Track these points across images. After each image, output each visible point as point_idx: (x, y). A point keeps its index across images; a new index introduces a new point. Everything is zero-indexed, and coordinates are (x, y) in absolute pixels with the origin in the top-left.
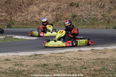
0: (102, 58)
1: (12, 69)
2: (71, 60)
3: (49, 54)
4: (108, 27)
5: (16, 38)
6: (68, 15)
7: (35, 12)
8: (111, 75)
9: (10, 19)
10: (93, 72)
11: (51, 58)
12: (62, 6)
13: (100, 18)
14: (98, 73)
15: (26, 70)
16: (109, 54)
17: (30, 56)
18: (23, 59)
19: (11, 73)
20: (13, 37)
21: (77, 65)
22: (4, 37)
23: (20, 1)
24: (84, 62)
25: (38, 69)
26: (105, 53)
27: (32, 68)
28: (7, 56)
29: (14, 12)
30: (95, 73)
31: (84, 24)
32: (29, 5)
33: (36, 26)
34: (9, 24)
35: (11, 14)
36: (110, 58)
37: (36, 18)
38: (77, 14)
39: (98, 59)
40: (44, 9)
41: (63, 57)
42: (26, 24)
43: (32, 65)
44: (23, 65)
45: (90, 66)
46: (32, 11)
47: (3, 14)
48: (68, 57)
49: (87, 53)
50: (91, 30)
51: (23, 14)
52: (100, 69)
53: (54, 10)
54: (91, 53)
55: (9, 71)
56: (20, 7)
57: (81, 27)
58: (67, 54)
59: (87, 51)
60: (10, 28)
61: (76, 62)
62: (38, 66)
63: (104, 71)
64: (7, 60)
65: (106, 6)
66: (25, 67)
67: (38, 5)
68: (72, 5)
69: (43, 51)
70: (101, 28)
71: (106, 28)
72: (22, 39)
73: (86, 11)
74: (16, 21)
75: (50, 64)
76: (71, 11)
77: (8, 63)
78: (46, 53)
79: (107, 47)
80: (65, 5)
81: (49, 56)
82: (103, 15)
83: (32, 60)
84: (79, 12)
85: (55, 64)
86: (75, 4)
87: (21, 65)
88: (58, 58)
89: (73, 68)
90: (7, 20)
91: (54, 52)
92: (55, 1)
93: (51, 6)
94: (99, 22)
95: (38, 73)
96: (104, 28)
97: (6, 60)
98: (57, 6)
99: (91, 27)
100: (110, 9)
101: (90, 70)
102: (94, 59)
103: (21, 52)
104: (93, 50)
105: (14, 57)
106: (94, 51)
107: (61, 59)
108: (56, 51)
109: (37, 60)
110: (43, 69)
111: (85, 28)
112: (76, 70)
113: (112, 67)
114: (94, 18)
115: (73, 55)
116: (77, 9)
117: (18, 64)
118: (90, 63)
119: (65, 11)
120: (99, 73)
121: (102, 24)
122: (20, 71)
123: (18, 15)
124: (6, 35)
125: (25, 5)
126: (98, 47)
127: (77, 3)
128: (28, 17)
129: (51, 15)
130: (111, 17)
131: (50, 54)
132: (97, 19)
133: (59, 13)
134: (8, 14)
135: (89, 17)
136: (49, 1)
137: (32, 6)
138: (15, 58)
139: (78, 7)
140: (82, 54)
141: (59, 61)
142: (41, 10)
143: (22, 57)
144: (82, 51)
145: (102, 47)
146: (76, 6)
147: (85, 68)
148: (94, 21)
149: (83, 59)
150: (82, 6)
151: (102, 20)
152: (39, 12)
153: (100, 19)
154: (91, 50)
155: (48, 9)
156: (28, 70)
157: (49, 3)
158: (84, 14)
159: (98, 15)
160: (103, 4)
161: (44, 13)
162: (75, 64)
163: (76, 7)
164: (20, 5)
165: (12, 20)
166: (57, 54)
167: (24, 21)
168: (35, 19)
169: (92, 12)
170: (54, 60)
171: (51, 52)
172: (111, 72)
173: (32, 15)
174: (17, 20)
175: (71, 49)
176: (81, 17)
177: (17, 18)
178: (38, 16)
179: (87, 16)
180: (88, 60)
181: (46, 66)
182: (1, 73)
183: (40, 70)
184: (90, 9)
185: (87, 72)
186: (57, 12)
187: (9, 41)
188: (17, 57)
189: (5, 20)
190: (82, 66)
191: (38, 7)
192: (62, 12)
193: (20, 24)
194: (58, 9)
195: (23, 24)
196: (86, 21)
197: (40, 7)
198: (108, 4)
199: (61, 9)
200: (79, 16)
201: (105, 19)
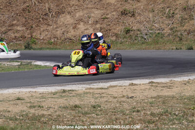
0: (164, 94)
1: (24, 113)
2: (117, 99)
3: (84, 89)
4: (179, 47)
5: (38, 65)
6: (119, 29)
8: (177, 122)
9: (30, 36)
10: (149, 118)
12: (110, 15)
14: (157, 118)
15: (46, 115)
16: (177, 89)
17: (55, 93)
18: (43, 98)
19: (23, 119)
20: (32, 63)
21: (126, 106)
22: (19, 63)
23: (44, 8)
24: (137, 102)
25: (65, 113)
26: (169, 87)
27: (56, 111)
28: (19, 92)
29: (36, 24)
30: (152, 119)
31: (143, 43)
32: (59, 13)
33: (69, 45)
34: (28, 43)
35: (32, 27)
36: (177, 96)
37: (70, 34)
38: (132, 28)
39: (159, 97)
40: (81, 20)
41: (105, 94)
42: (55, 44)
43: (56, 107)
44: (43, 107)
45: (145, 108)
46: (63, 23)
47: (19, 28)
48: (112, 93)
49: (143, 87)
50: (153, 51)
51: (50, 28)
52: (160, 112)
53: (97, 21)
54: (148, 87)
55: (20, 116)
56: (45, 18)
57: (138, 47)
58: (111, 89)
59: (143, 84)
60: (30, 49)
61: (124, 102)
62: (65, 108)
63: (167, 115)
64: (19, 99)
65: (176, 16)
66: (46, 109)
67: (72, 14)
68: (124, 13)
69: (75, 85)
70: (169, 49)
71: (176, 49)
72: (46, 66)
73: (147, 22)
74: (39, 39)
75: (84, 105)
76: (123, 23)
77: (21, 104)
78: (80, 89)
79: (175, 77)
80: (114, 13)
81: (84, 93)
82: (171, 29)
83: (56, 100)
84: (135, 24)
85: (91, 105)
87: (39, 106)
88: (97, 95)
89: (118, 111)
90: (26, 37)
91: (92, 86)
92: (98, 7)
93: (92, 15)
94: (166, 39)
95: (65, 120)
96: (173, 49)
98: (102, 16)
99: (154, 47)
100: (183, 19)
101: (144, 113)
102: (153, 96)
103: (41, 87)
104: (152, 82)
105: (30, 95)
106: (153, 84)
107: (101, 97)
108: (95, 84)
109: (65, 98)
110: (73, 113)
111: (143, 49)
112: (124, 114)
113: (179, 109)
114: (159, 33)
115: (121, 90)
116: (132, 19)
117: (35, 105)
118: (145, 103)
119: (113, 23)
120: (159, 119)
121: (170, 43)
122: (37, 116)
124: (23, 61)
125: (52, 14)
126: (160, 78)
127: (132, 11)
128: (58, 32)
129: (92, 29)
130: (185, 31)
131: (86, 89)
132: (163, 35)
133: (105, 25)
134: (27, 29)
135: (150, 31)
136: (90, 8)
137: (63, 15)
138: (32, 96)
139: (134, 17)
140: (135, 90)
141: (98, 100)
142: (77, 22)
143: (42, 95)
144: (135, 85)
145: (167, 78)
147: (138, 111)
148: (158, 38)
149: (136, 97)
150: (139, 14)
151: (171, 37)
152: (74, 25)
153: (168, 35)
155: (88, 20)
156: (49, 115)
157: (90, 10)
158: (143, 28)
159: (164, 29)
160: (172, 12)
161: (81, 26)
162: (123, 105)
163: (131, 17)
164: (46, 15)
165: (33, 37)
166: (96, 89)
167: (51, 38)
168: (67, 35)
169: (156, 25)
170: (91, 99)
171: (88, 86)
172: (177, 118)
173: (63, 30)
174: (40, 37)
175: (119, 82)
176: (139, 33)
177: (40, 34)
178: (72, 31)
179: (148, 30)
180: (143, 98)
181: (77, 109)
182: (7, 119)
183: (68, 115)
184: (151, 19)
185: (140, 116)
186: (101, 24)
187: (26, 70)
188: (34, 94)
189: (22, 37)
190: (133, 108)
191: (73, 16)
192: (109, 25)
193: (45, 44)
194: (103, 19)
195: (49, 43)
196: (146, 38)
197: (76, 17)
198: (179, 11)
199: (108, 20)
200: (135, 31)
201: (175, 34)
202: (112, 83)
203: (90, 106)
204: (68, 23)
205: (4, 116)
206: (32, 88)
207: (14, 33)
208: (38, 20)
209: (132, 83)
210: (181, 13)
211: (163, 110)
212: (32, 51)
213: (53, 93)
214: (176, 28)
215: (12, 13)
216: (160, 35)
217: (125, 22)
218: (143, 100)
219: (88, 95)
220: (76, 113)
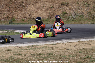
0: (87, 48)
1: (12, 58)
2: (61, 50)
3: (43, 45)
5: (17, 32)
7: (33, 10)
8: (94, 62)
9: (12, 17)
10: (79, 60)
12: (55, 5)
13: (86, 15)
14: (84, 60)
15: (24, 59)
16: (93, 45)
17: (28, 47)
18: (22, 50)
19: (11, 61)
20: (14, 31)
21: (66, 54)
22: (7, 31)
23: (19, 2)
24: (72, 52)
25: (34, 58)
26: (89, 44)
27: (29, 57)
28: (9, 47)
29: (15, 11)
30: (81, 61)
31: (73, 20)
32: (27, 5)
33: (33, 22)
34: (11, 20)
35: (13, 12)
36: (93, 48)
37: (33, 15)
38: (67, 12)
39: (84, 49)
40: (39, 8)
41: (55, 47)
42: (25, 21)
43: (29, 55)
44: (22, 55)
45: (77, 55)
46: (30, 10)
47: (6, 13)
48: (58, 47)
49: (75, 44)
50: (79, 25)
51: (23, 12)
52: (85, 57)
53: (48, 9)
54: (78, 44)
55: (10, 60)
56: (20, 7)
57: (70, 22)
58: (58, 45)
59: (75, 42)
60: (12, 24)
61: (65, 52)
62: (34, 55)
63: (89, 59)
64: (9, 50)
65: (91, 6)
67: (34, 5)
68: (62, 4)
69: (38, 43)
70: (87, 24)
71: (91, 23)
73: (75, 9)
74: (17, 18)
75: (44, 53)
76: (62, 10)
77: (10, 53)
78: (41, 45)
79: (91, 39)
80: (57, 4)
81: (44, 47)
82: (88, 13)
83: (29, 51)
84: (68, 10)
86: (65, 4)
87: (20, 54)
88: (51, 48)
89: (63, 57)
90: (9, 17)
91: (47, 43)
92: (49, 1)
93: (45, 5)
94: (85, 18)
96: (89, 24)
98: (51, 6)
99: (79, 23)
100: (94, 7)
101: (77, 58)
102: (81, 49)
103: (20, 44)
104: (80, 41)
107: (53, 49)
108: (49, 42)
109: (34, 50)
110: (38, 57)
111: (73, 24)
112: (66, 58)
114: (81, 15)
115: (63, 45)
116: (67, 7)
117: (18, 53)
118: (77, 52)
120: (85, 60)
121: (87, 20)
122: (19, 59)
123: (18, 13)
124: (9, 30)
125: (24, 5)
126: (84, 39)
127: (67, 3)
128: (27, 15)
129: (45, 13)
131: (44, 45)
132: (84, 16)
133: (52, 11)
134: (10, 13)
135: (77, 14)
136: (44, 2)
137: (30, 5)
138: (16, 49)
139: (68, 6)
140: (70, 45)
141: (51, 51)
142: (37, 9)
143: (21, 48)
144: (71, 42)
145: (87, 39)
146: (66, 5)
147: (73, 57)
148: (81, 18)
149: (71, 49)
150: (71, 5)
151: (88, 17)
152: (35, 11)
154: (78, 41)
155: (43, 8)
156: (25, 59)
157: (44, 3)
158: (73, 12)
159: (84, 13)
160: (88, 4)
161: (40, 12)
162: (65, 53)
163: (66, 6)
164: (20, 5)
165: (14, 17)
166: (50, 45)
167: (23, 18)
168: (32, 16)
169: (80, 11)
170: (48, 50)
171: (45, 43)
172: (94, 60)
173: (30, 13)
175: (62, 41)
176: (70, 15)
177: (17, 16)
178: (35, 14)
179: (75, 14)
180: (75, 50)
181: (40, 55)
182: (3, 61)
183: (36, 58)
184: (77, 8)
185: (74, 59)
186: (50, 10)
187: (11, 35)
188: (17, 48)
189: (7, 18)
190: (71, 55)
191: (35, 6)
192: (54, 11)
193: (20, 21)
194: (51, 8)
195: (22, 21)
196: (74, 17)
197: (37, 7)
198: (92, 3)
199: (54, 8)
200: (68, 14)
201: (90, 16)
202: (58, 41)
203: (47, 54)
204: (32, 10)
205: (1, 60)
206: (15, 44)
207: (3, 15)
209: (69, 42)
210: (93, 4)
211: (86, 56)
212: (13, 25)
214: (91, 12)
215: (2, 4)
217: (63, 9)
218: (75, 51)
219: (46, 48)
220: (40, 58)
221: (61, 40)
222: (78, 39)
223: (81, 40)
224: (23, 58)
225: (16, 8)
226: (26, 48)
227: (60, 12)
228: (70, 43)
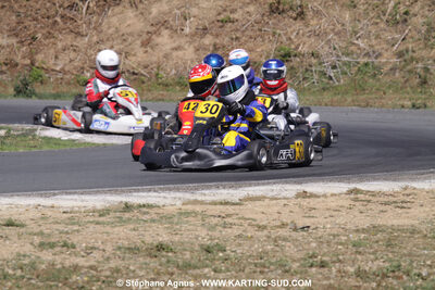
0: (390, 223)
1: (26, 261)
2: (265, 232)
3: (179, 203)
4: (419, 102)
5: (51, 138)
6: (263, 50)
7: (131, 34)
10: (352, 282)
11: (187, 222)
12: (240, 12)
13: (390, 66)
14: (374, 285)
15: (83, 267)
16: (422, 209)
17: (104, 212)
18: (74, 224)
19: (23, 277)
20: (37, 133)
21: (290, 249)
22: (3, 132)
24: (319, 240)
25: (134, 263)
26: (402, 205)
27: (108, 259)
28: (10, 207)
29: (44, 32)
30: (360, 287)
31: (324, 89)
32: (105, 5)
34: (25, 79)
35: (34, 39)
36: (423, 228)
37: (133, 59)
38: (297, 48)
39: (376, 229)
40: (164, 24)
41: (234, 217)
43: (109, 248)
44: (74, 248)
45: (341, 257)
46: (117, 30)
48: (251, 217)
49: (332, 202)
50: (352, 111)
51: (82, 42)
52: (380, 269)
53: (205, 29)
54: (346, 203)
55: (14, 269)
56: (67, 17)
57: (312, 98)
58: (250, 205)
59: (332, 195)
60: (29, 96)
61: (285, 239)
62: (133, 250)
63: (398, 278)
64: (10, 224)
65: (414, 19)
66: (82, 253)
67: (141, 6)
68: (277, 9)
69: (155, 191)
70: (394, 107)
71: (414, 106)
72: (74, 141)
73: (336, 34)
74: (53, 70)
75: (182, 243)
76: (274, 35)
77: (15, 239)
78: (168, 201)
79: (413, 180)
80: (251, 8)
81: (181, 214)
82: (400, 55)
83: (108, 229)
84: (305, 39)
85: (201, 246)
86: (291, 8)
87: (65, 245)
88: (215, 221)
89: (272, 264)
90: (17, 65)
91: (198, 196)
93: (194, 11)
94: (387, 79)
96: (403, 107)
97: (8, 225)
98: (219, 14)
99: (353, 101)
100: (431, 28)
101: (339, 271)
102: (360, 227)
103: (67, 193)
104: (356, 191)
105: (39, 215)
106: (360, 196)
107: (225, 226)
108: (207, 192)
109: (132, 226)
110: (154, 263)
111: (326, 105)
112: (287, 271)
113: (429, 263)
114: (366, 64)
115: (276, 209)
116: (298, 25)
117: (53, 240)
118: (341, 244)
119: (248, 33)
120: (378, 285)
121: (396, 91)
122: (59, 271)
123: (60, 45)
124: (11, 126)
125: (88, 7)
126: (375, 179)
127: (299, 3)
129: (191, 49)
130: (434, 61)
131: (183, 204)
132: (378, 68)
133: (227, 39)
134: (22, 42)
135: (345, 59)
137: (117, 9)
138: (44, 218)
139: (303, 19)
140: (311, 209)
141: (216, 234)
142: (153, 28)
143: (69, 215)
144: (312, 195)
145: (395, 180)
146: (294, 15)
147: (323, 265)
148: (364, 76)
149: (316, 228)
150: (317, 13)
151: (397, 74)
152: (145, 37)
153: (391, 69)
154: (350, 192)
155: (182, 25)
156: (91, 267)
158: (327, 48)
159: (380, 55)
160: (402, 9)
161: (165, 40)
162: (282, 248)
163: (295, 19)
164: (71, 7)
165: (37, 64)
166: (210, 204)
167: (83, 68)
168: (127, 62)
169: (359, 42)
170: (199, 228)
171: (188, 196)
172: (425, 285)
173: (116, 48)
174: (55, 64)
175: (269, 187)
176: (314, 61)
177: (56, 57)
178: (140, 52)
179: (338, 56)
180: (335, 232)
181: (164, 253)
183: (141, 268)
184: (349, 28)
185: (328, 278)
186: (217, 36)
187: (21, 151)
188: (49, 213)
189: (6, 65)
190: (311, 257)
191: (142, 14)
192: (237, 38)
193: (68, 83)
194: (221, 24)
195: (78, 82)
196: (332, 75)
197: (151, 16)
198: (423, 8)
199: (234, 26)
200: (303, 55)
201: (409, 67)
202: (250, 188)
203: (197, 248)
204: (129, 30)
206: (41, 195)
208: (50, 21)
209: (305, 192)
210: (427, 13)
211: (387, 265)
212: (34, 102)
213: (99, 211)
216: (370, 70)
217: (278, 31)
218: (334, 236)
219: (190, 219)
220: (160, 265)
221: (264, 184)
222: (349, 181)
223: (363, 186)
224: (80, 265)
225: (48, 18)
226: (97, 214)
227: (264, 48)
228: (309, 197)
